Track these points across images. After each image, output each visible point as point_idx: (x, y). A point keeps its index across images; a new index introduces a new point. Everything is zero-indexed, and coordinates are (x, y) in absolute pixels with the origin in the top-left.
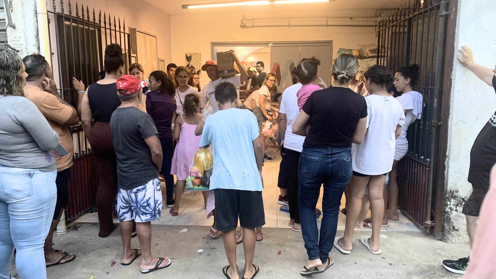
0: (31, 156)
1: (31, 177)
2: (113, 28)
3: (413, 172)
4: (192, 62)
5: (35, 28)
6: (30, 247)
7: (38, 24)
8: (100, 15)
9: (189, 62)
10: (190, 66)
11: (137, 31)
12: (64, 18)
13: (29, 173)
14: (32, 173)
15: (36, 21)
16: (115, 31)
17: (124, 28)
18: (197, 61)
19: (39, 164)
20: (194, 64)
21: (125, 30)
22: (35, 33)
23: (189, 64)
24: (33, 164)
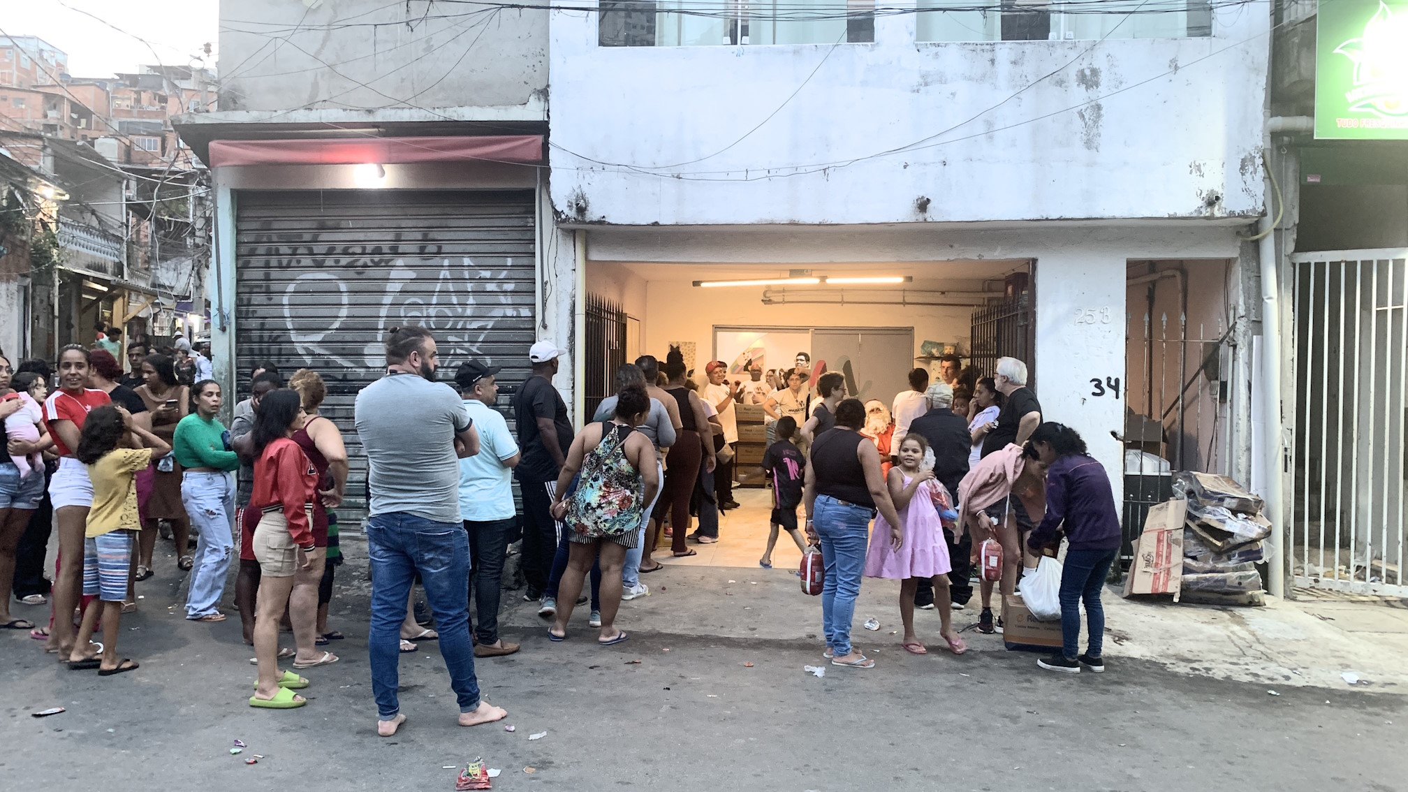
5: (568, 328)
7: (574, 325)
15: (571, 321)
22: (568, 334)
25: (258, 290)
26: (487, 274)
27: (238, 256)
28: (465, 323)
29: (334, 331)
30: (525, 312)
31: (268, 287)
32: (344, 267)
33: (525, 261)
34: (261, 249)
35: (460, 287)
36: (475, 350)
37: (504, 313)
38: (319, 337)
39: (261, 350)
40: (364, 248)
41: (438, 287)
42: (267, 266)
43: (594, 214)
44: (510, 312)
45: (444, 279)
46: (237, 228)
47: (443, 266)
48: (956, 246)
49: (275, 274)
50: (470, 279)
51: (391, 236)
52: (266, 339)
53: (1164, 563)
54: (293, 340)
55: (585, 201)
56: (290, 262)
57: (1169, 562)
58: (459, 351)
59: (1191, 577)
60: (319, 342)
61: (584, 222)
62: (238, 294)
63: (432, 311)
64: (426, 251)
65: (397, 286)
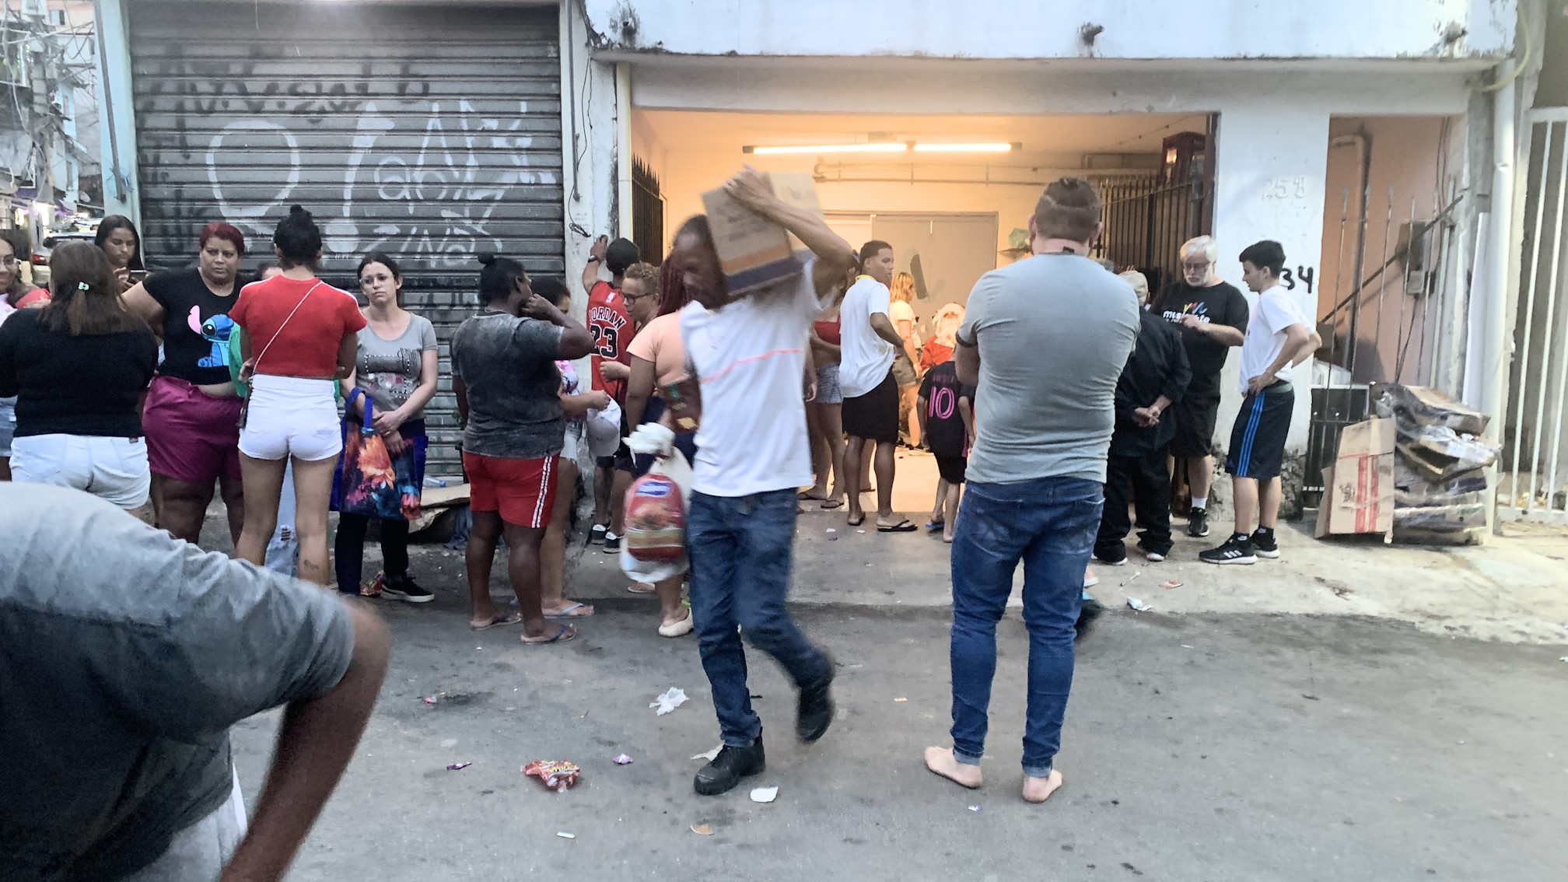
5: (609, 200)
7: (616, 196)
15: (613, 191)
25: (169, 144)
26: (493, 124)
27: (136, 95)
28: (465, 191)
29: (281, 203)
30: (548, 178)
31: (183, 139)
32: (291, 112)
33: (546, 107)
34: (170, 85)
35: (456, 141)
36: (479, 229)
37: (519, 179)
38: (261, 210)
39: (178, 228)
40: (319, 87)
41: (426, 141)
42: (180, 109)
43: (646, 38)
44: (526, 177)
45: (433, 131)
46: (131, 54)
47: (431, 113)
48: (1120, 93)
49: (192, 121)
50: (469, 131)
51: (356, 69)
52: (184, 213)
53: (1369, 495)
54: (224, 215)
55: (634, 19)
56: (213, 103)
57: (1376, 495)
58: (457, 231)
59: (1403, 512)
60: (261, 218)
61: (633, 50)
62: (139, 149)
63: (419, 176)
64: (407, 91)
65: (369, 141)
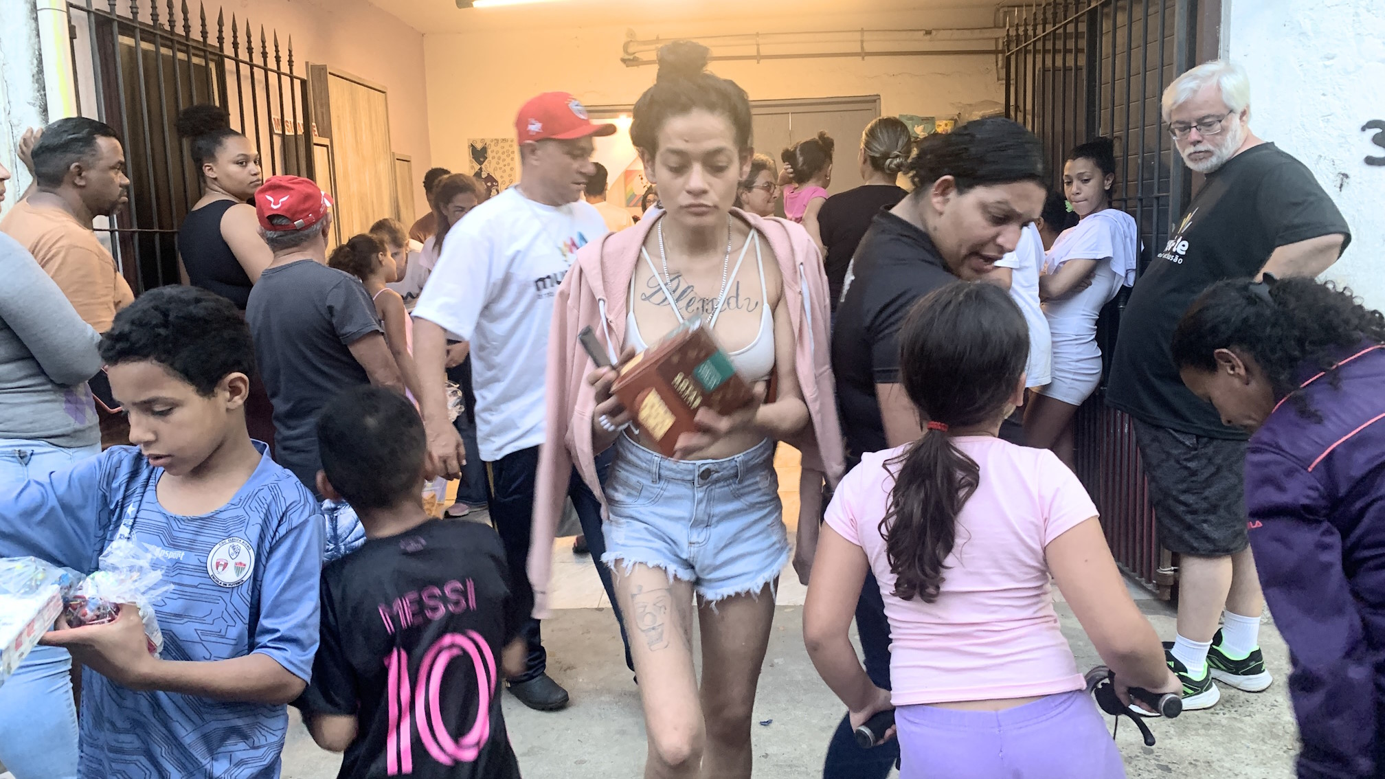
0: (23, 400)
1: (26, 464)
2: (258, 60)
3: (1119, 435)
4: (490, 163)
5: (31, 52)
6: (30, 671)
7: (39, 42)
8: (220, 23)
9: (481, 163)
10: (484, 175)
11: (330, 73)
12: (115, 25)
13: (19, 451)
14: (28, 450)
15: (35, 32)
16: (266, 70)
17: (290, 62)
18: (504, 160)
19: (48, 423)
20: (495, 169)
21: (294, 68)
22: (32, 67)
23: (481, 169)
24: (29, 426)
